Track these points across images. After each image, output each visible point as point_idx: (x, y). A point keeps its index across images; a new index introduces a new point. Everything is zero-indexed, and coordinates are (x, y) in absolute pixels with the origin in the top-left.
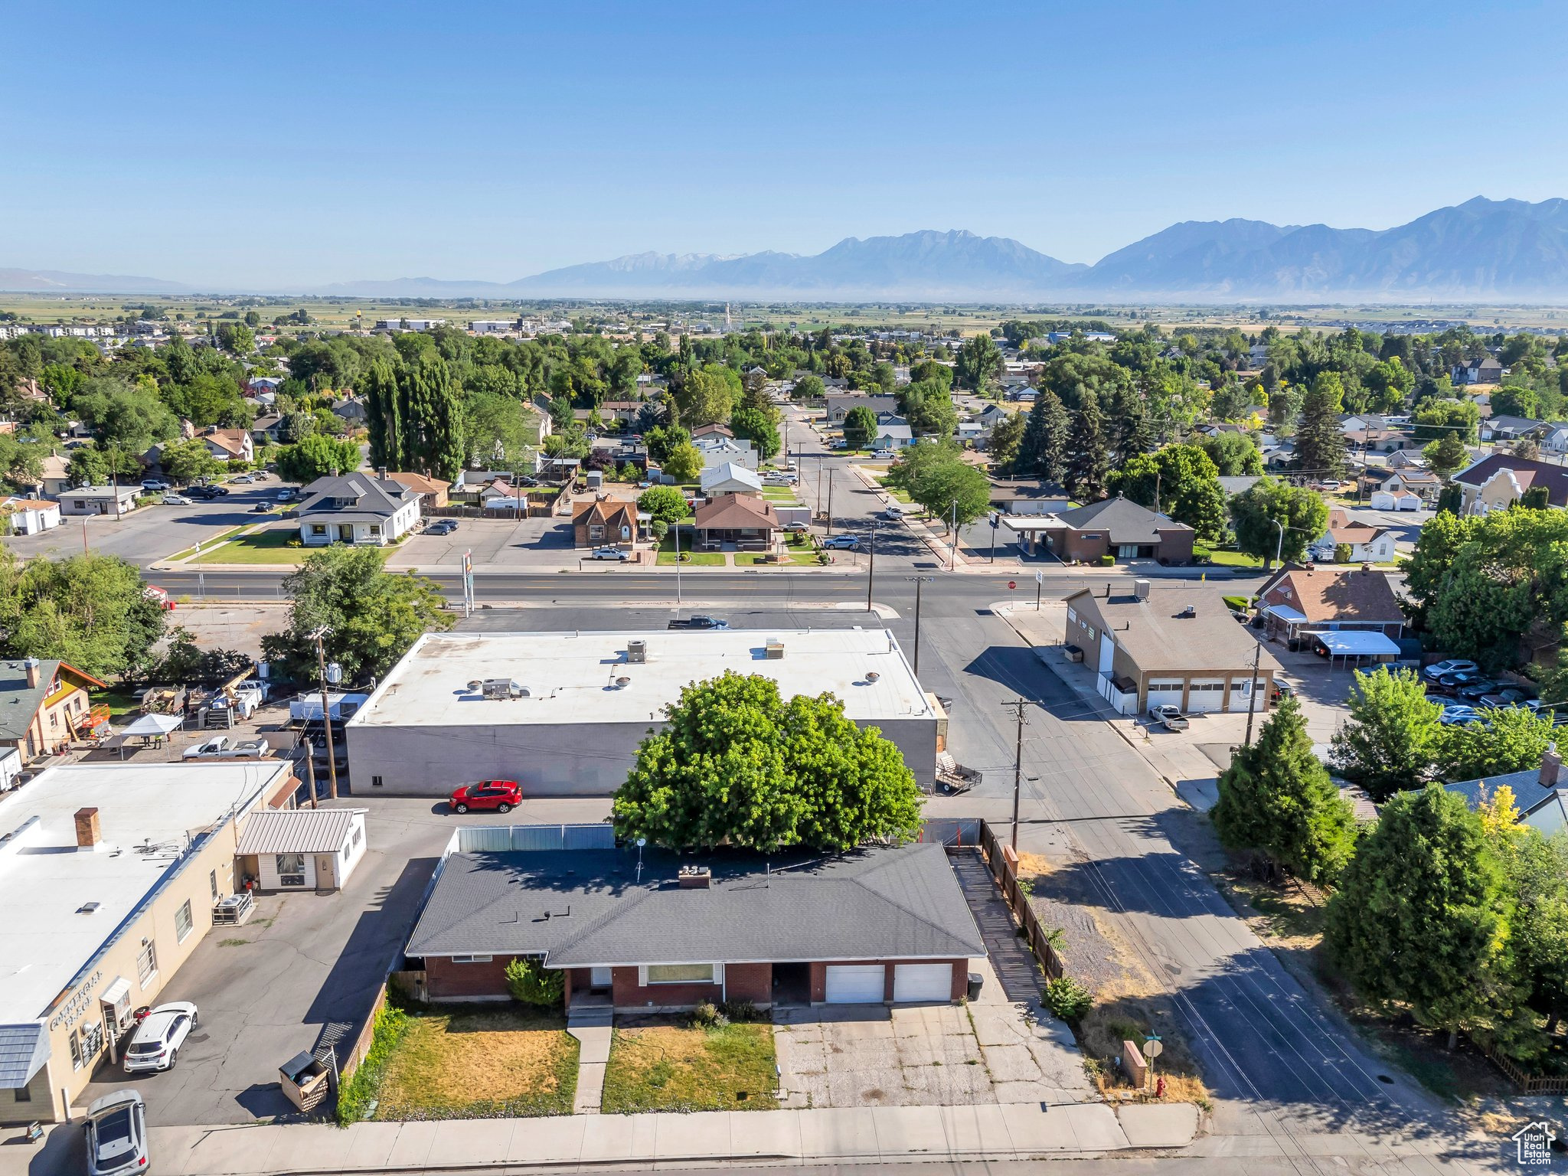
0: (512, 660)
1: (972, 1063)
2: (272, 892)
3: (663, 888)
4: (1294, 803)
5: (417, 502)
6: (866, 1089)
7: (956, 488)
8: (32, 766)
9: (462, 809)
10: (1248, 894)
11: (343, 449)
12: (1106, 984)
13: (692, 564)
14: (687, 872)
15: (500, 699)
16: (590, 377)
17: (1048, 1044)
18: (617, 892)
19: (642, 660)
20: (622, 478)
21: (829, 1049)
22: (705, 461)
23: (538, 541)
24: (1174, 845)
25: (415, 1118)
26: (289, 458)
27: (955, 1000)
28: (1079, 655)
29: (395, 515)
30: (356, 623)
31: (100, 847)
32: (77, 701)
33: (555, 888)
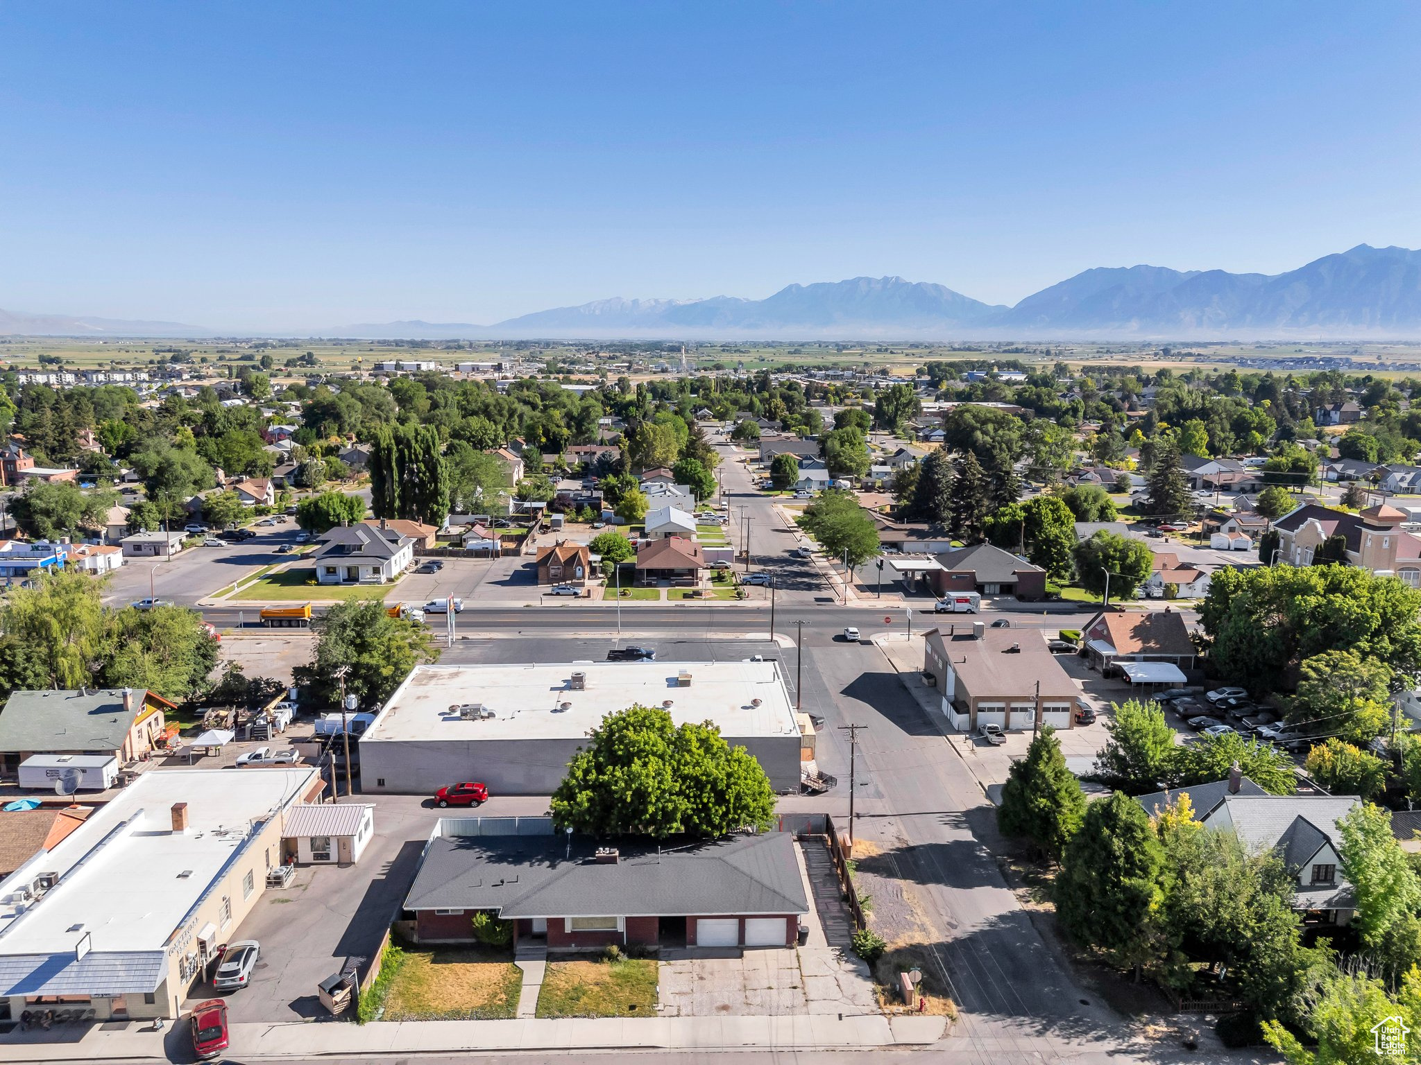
0: (483, 687)
1: (795, 988)
2: (307, 865)
3: (585, 863)
4: (1049, 804)
5: (411, 546)
6: (719, 1004)
7: (850, 536)
8: (125, 770)
9: (444, 804)
10: (1020, 872)
11: (351, 503)
12: (901, 935)
13: (632, 599)
14: (602, 852)
15: (473, 720)
16: (558, 426)
17: (852, 976)
18: (553, 866)
19: (582, 688)
20: (580, 519)
21: (696, 978)
22: (650, 505)
23: (508, 578)
24: (974, 836)
25: (410, 1019)
26: (308, 511)
27: (789, 945)
28: (932, 681)
29: (393, 559)
30: (365, 658)
31: (188, 831)
32: (156, 719)
33: (509, 863)
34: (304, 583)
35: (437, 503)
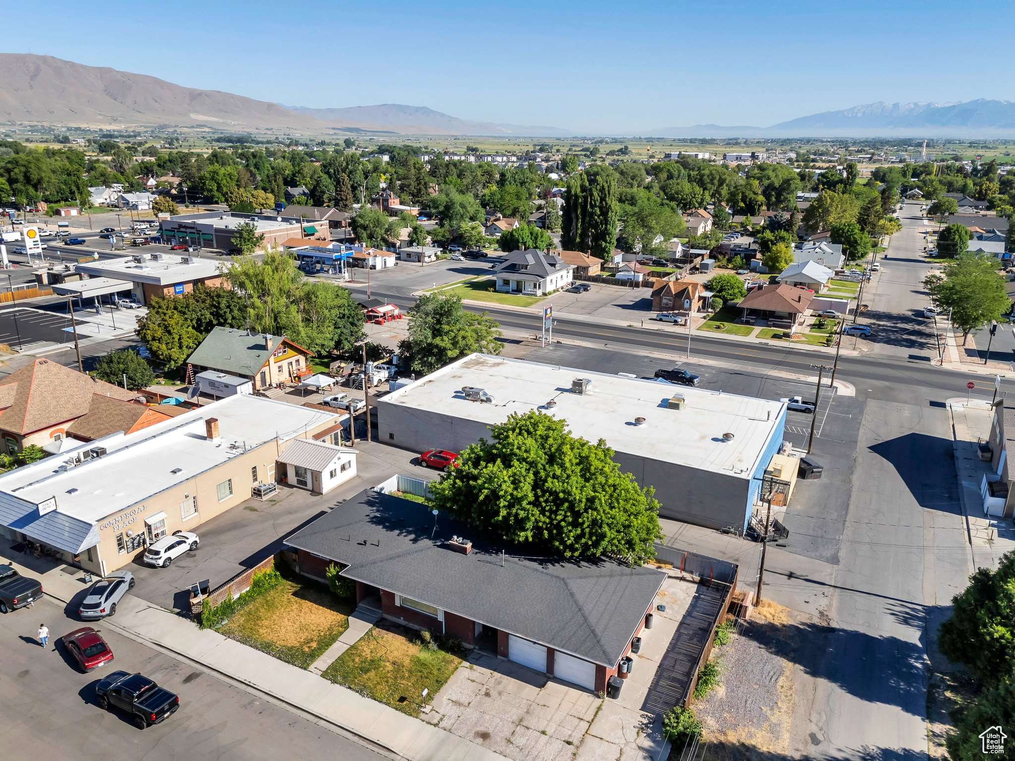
0: (507, 378)
1: (569, 743)
2: (292, 486)
3: (443, 546)
4: (1008, 635)
5: (571, 272)
6: (482, 729)
9: (424, 464)
10: (956, 703)
12: (740, 729)
13: (728, 332)
14: (456, 540)
15: (474, 401)
16: (755, 193)
17: (641, 754)
18: (415, 541)
19: (581, 392)
20: (730, 266)
21: (483, 691)
23: (632, 303)
24: (920, 639)
25: (234, 638)
27: (596, 692)
28: (988, 455)
29: (548, 279)
30: (438, 341)
31: (216, 440)
33: (385, 527)
34: (487, 290)
35: (606, 242)
